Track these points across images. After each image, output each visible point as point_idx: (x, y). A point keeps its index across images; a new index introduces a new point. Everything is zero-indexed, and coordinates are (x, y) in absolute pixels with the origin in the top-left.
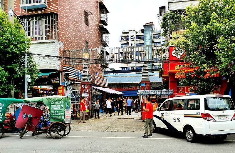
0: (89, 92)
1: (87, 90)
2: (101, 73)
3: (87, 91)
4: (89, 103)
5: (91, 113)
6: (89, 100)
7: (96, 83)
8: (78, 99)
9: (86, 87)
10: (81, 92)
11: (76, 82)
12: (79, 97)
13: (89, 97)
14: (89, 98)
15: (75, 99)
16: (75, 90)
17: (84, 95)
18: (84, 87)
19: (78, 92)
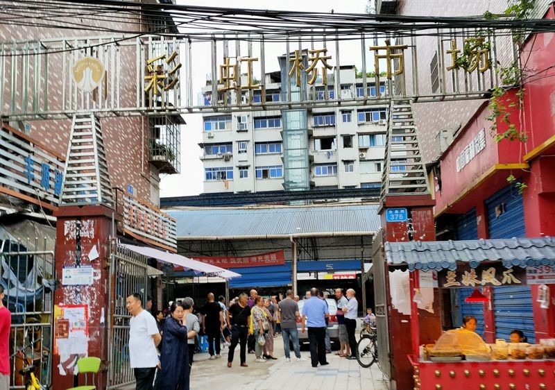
0: (104, 258)
1: (88, 249)
2: (149, 192)
3: (94, 254)
4: (102, 320)
5: (110, 376)
6: (104, 299)
7: (128, 229)
8: (39, 302)
9: (88, 230)
10: (59, 262)
11: (34, 214)
12: (47, 290)
13: (100, 286)
14: (102, 290)
15: (21, 301)
16: (23, 248)
17: (73, 276)
18: (73, 235)
19: (38, 262)
